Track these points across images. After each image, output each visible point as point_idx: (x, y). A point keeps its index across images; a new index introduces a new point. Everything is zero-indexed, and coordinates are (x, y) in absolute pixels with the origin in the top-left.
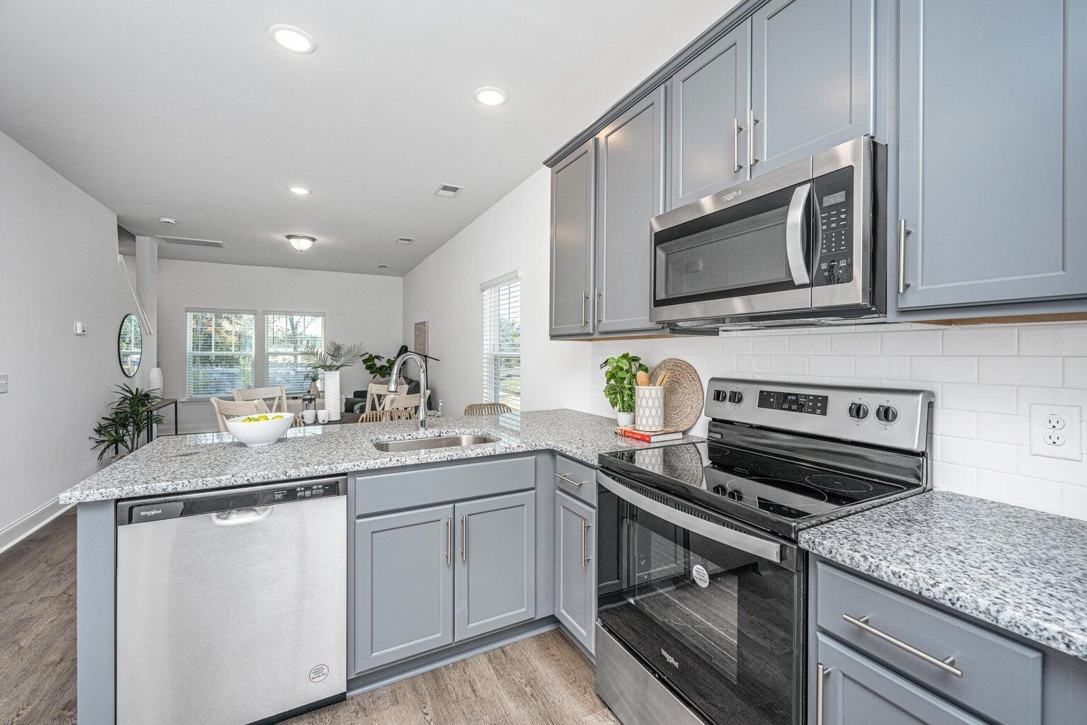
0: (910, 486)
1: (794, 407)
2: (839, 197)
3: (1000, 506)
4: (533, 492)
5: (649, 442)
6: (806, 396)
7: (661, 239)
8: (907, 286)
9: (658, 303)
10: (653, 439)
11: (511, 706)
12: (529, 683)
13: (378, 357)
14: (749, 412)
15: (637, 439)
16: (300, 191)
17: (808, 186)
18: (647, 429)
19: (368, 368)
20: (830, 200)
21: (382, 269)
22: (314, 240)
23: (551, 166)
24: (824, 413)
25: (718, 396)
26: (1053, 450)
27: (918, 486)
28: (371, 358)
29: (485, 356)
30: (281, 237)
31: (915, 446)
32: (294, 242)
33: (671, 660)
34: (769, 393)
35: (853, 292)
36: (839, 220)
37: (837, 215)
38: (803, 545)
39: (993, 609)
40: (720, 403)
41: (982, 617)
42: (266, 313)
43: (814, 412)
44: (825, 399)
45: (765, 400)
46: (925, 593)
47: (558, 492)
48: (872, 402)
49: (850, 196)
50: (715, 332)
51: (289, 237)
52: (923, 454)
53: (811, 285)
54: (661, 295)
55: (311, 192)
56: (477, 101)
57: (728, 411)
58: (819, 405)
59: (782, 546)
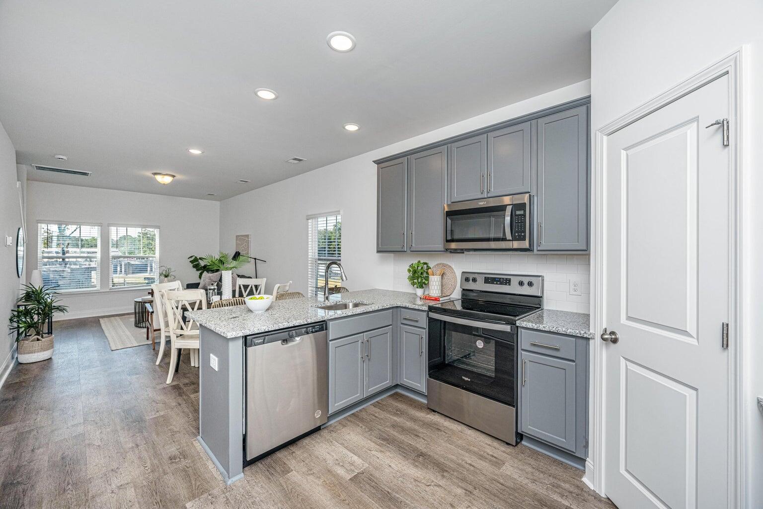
0: (538, 308)
1: (499, 283)
2: (522, 212)
3: (562, 311)
4: (391, 326)
5: (439, 301)
6: (503, 279)
7: (449, 214)
8: (540, 243)
9: (447, 241)
10: (441, 299)
11: (395, 418)
12: (397, 411)
13: (201, 259)
14: (480, 286)
15: (433, 300)
16: (195, 152)
17: (511, 206)
18: (436, 295)
19: (194, 267)
20: (518, 213)
21: (211, 196)
22: (174, 176)
23: (378, 164)
24: (510, 285)
25: (467, 280)
26: (575, 293)
27: (540, 308)
28: (196, 260)
29: (309, 259)
30: (149, 174)
31: (539, 295)
32: (159, 178)
33: (466, 379)
34: (488, 278)
35: (526, 244)
36: (521, 220)
37: (521, 218)
38: (517, 325)
39: (566, 330)
40: (467, 283)
41: (564, 333)
42: (109, 225)
43: (506, 284)
44: (510, 280)
45: (487, 280)
46: (551, 330)
47: (401, 326)
48: (526, 280)
49: (525, 211)
50: (463, 253)
51: (155, 174)
52: (541, 297)
53: (512, 241)
54: (449, 238)
55: (203, 153)
56: (345, 129)
57: (471, 286)
58: (507, 282)
59: (511, 327)
